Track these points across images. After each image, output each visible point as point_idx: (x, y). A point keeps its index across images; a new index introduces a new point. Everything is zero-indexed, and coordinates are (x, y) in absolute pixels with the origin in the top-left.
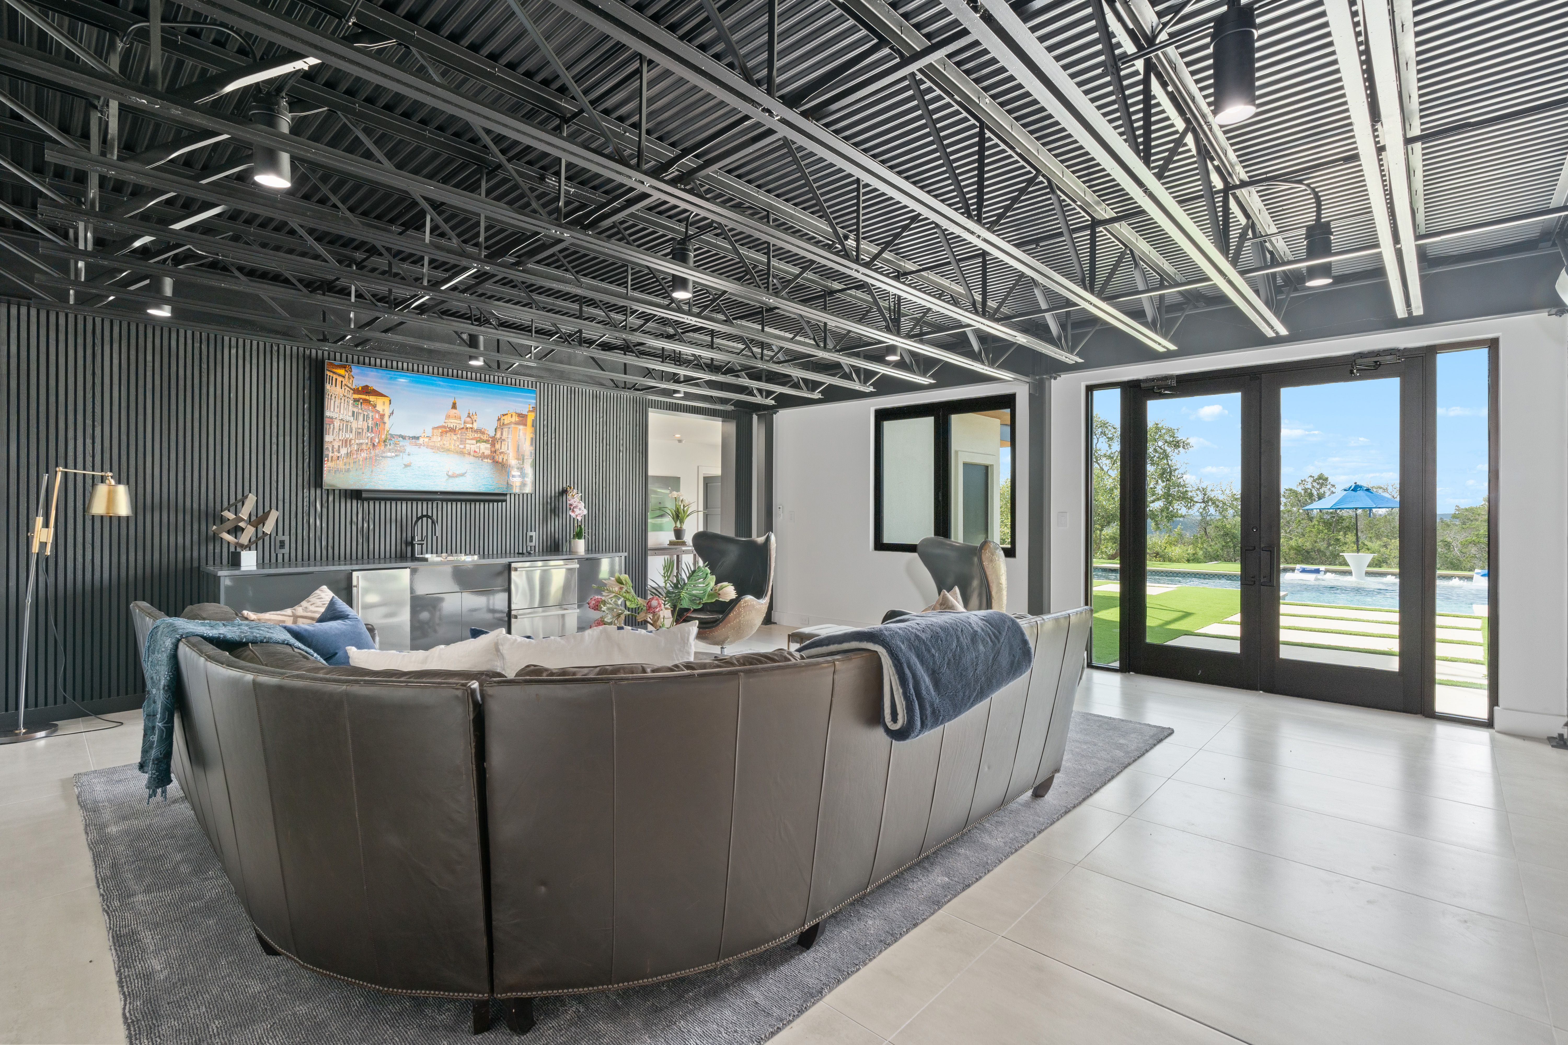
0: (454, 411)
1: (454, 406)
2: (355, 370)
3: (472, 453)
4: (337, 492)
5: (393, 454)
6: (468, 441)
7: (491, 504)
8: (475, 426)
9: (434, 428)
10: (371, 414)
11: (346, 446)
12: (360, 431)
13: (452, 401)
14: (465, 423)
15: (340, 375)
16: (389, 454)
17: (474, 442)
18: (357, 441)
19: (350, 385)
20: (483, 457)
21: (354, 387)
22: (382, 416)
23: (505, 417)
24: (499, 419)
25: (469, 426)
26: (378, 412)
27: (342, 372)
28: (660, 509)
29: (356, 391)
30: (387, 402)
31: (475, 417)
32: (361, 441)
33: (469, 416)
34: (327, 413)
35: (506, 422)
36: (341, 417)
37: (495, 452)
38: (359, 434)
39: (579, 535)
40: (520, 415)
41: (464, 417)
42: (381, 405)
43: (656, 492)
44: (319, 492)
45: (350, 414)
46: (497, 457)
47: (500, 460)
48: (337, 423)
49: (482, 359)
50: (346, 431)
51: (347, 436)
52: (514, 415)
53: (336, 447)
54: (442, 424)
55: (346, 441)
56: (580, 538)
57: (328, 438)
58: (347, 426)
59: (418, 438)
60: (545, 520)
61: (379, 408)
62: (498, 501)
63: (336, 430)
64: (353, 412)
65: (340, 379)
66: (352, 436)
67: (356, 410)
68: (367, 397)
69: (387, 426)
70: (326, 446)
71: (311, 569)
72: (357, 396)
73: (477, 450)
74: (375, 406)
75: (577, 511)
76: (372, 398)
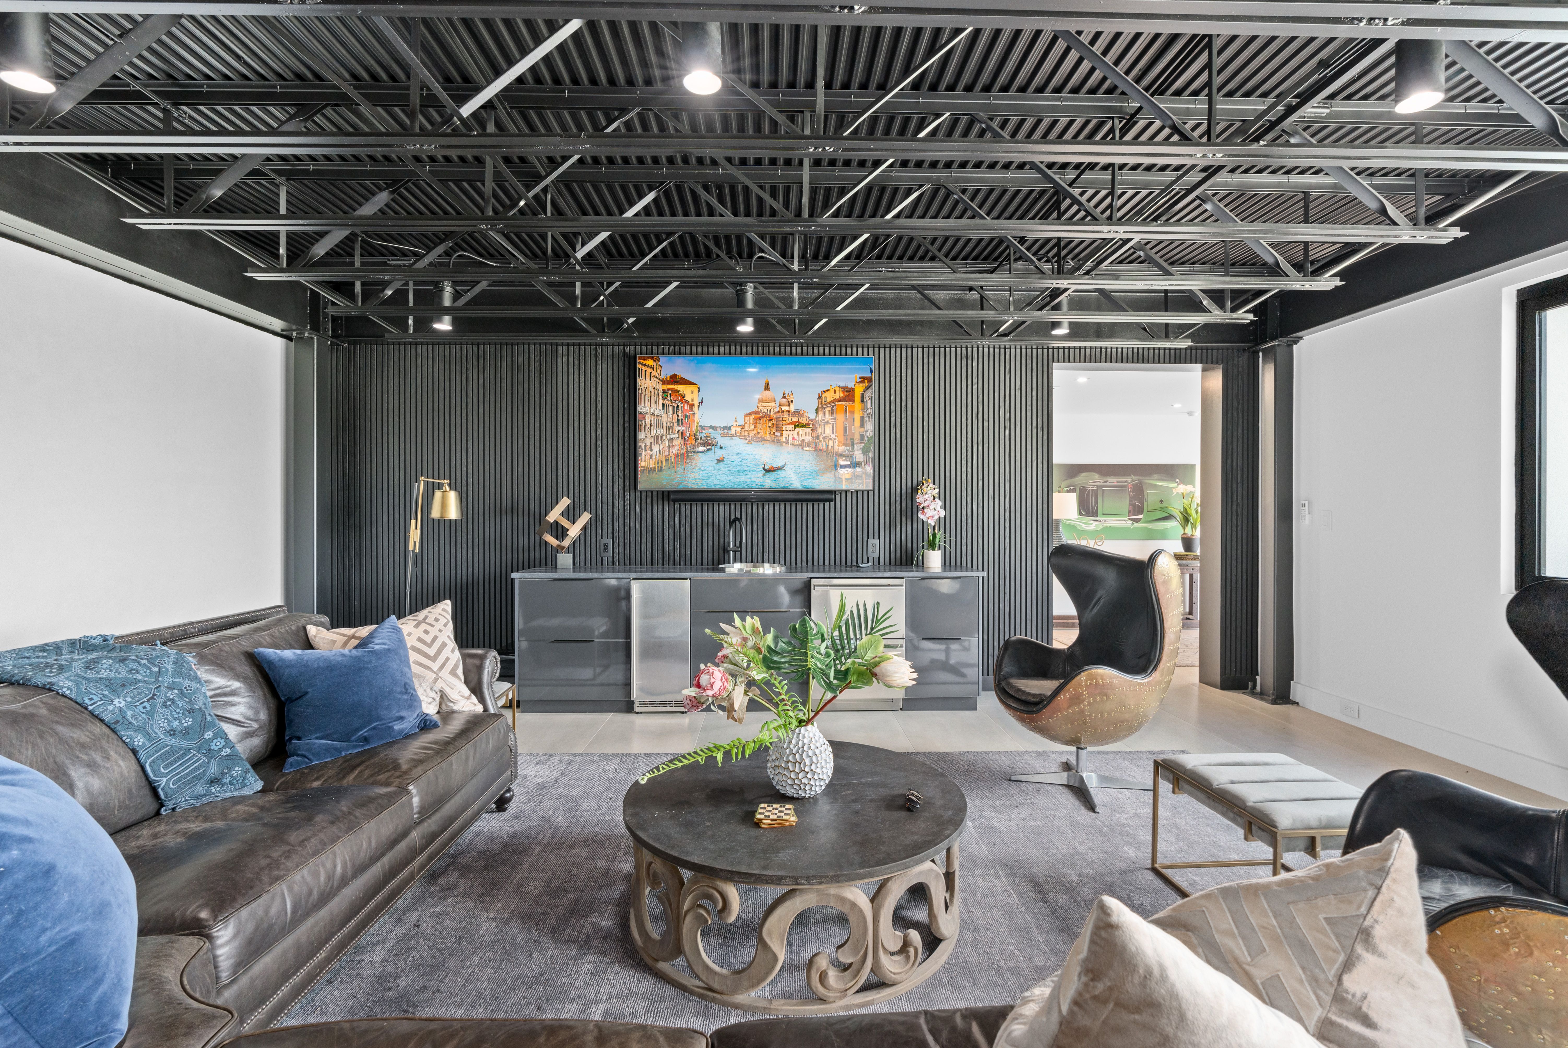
0: (767, 392)
1: (767, 387)
2: (663, 359)
3: (790, 441)
4: (655, 494)
5: (705, 449)
6: (785, 427)
7: (821, 505)
8: (792, 408)
9: (746, 415)
10: (680, 405)
11: (658, 443)
12: (671, 425)
13: (764, 381)
14: (780, 405)
15: (649, 366)
16: (701, 449)
17: (792, 427)
18: (668, 437)
19: (658, 376)
20: (804, 445)
21: (662, 377)
22: (692, 406)
23: (827, 394)
24: (820, 397)
25: (785, 408)
26: (687, 402)
27: (650, 362)
28: (1162, 509)
29: (665, 382)
30: (696, 391)
31: (791, 398)
32: (672, 436)
33: (784, 397)
34: (640, 409)
35: (828, 400)
36: (652, 411)
37: (818, 437)
38: (669, 428)
39: (932, 545)
40: (845, 390)
41: (779, 398)
42: (690, 393)
43: (1155, 487)
44: (633, 494)
45: (660, 407)
46: (820, 444)
47: (825, 448)
48: (648, 419)
49: (750, 321)
50: (657, 427)
51: (659, 432)
52: (837, 389)
53: (648, 444)
54: (754, 409)
55: (658, 437)
56: (933, 549)
57: (641, 435)
58: (657, 420)
59: (729, 428)
60: (893, 524)
61: (688, 398)
62: (824, 501)
63: (648, 426)
64: (663, 405)
65: (649, 370)
66: (663, 431)
67: (665, 402)
68: (676, 387)
69: (697, 417)
70: (639, 444)
71: (590, 575)
72: (666, 387)
73: (796, 437)
74: (683, 397)
75: (929, 512)
76: (680, 388)
